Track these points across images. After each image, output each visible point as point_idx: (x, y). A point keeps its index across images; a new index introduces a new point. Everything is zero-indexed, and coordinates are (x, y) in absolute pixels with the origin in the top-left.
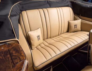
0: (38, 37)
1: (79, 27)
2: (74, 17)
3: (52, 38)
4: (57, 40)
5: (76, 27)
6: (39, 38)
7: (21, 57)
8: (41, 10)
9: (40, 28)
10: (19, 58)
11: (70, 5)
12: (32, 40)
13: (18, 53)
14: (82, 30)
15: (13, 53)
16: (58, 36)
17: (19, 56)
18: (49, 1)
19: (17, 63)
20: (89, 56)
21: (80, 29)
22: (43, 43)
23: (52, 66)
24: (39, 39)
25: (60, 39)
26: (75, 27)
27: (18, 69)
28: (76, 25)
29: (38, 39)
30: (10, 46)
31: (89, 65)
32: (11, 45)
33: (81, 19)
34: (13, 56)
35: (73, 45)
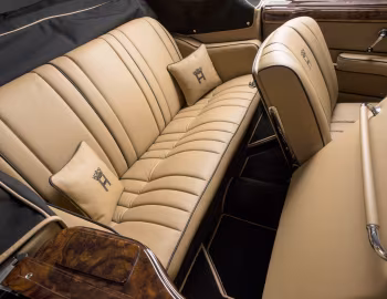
0: (98, 175)
1: (211, 74)
2: (178, 44)
3: (146, 155)
4: (167, 152)
5: (203, 76)
6: (103, 179)
7: (125, 252)
8: (48, 70)
9: (84, 144)
10: (122, 258)
11: (143, 9)
12: (85, 202)
13: (105, 247)
14: (224, 79)
15: (84, 263)
16: (160, 138)
17: (116, 255)
18: (57, 23)
19: (128, 273)
20: (285, 145)
21: (217, 78)
22: (125, 190)
23: (202, 246)
24: (106, 181)
25: (175, 143)
26: (199, 79)
27: (145, 285)
28: (198, 72)
29: (104, 184)
30: (48, 251)
31: (296, 168)
32: (47, 248)
33: (206, 43)
34: (94, 267)
35: (226, 137)
